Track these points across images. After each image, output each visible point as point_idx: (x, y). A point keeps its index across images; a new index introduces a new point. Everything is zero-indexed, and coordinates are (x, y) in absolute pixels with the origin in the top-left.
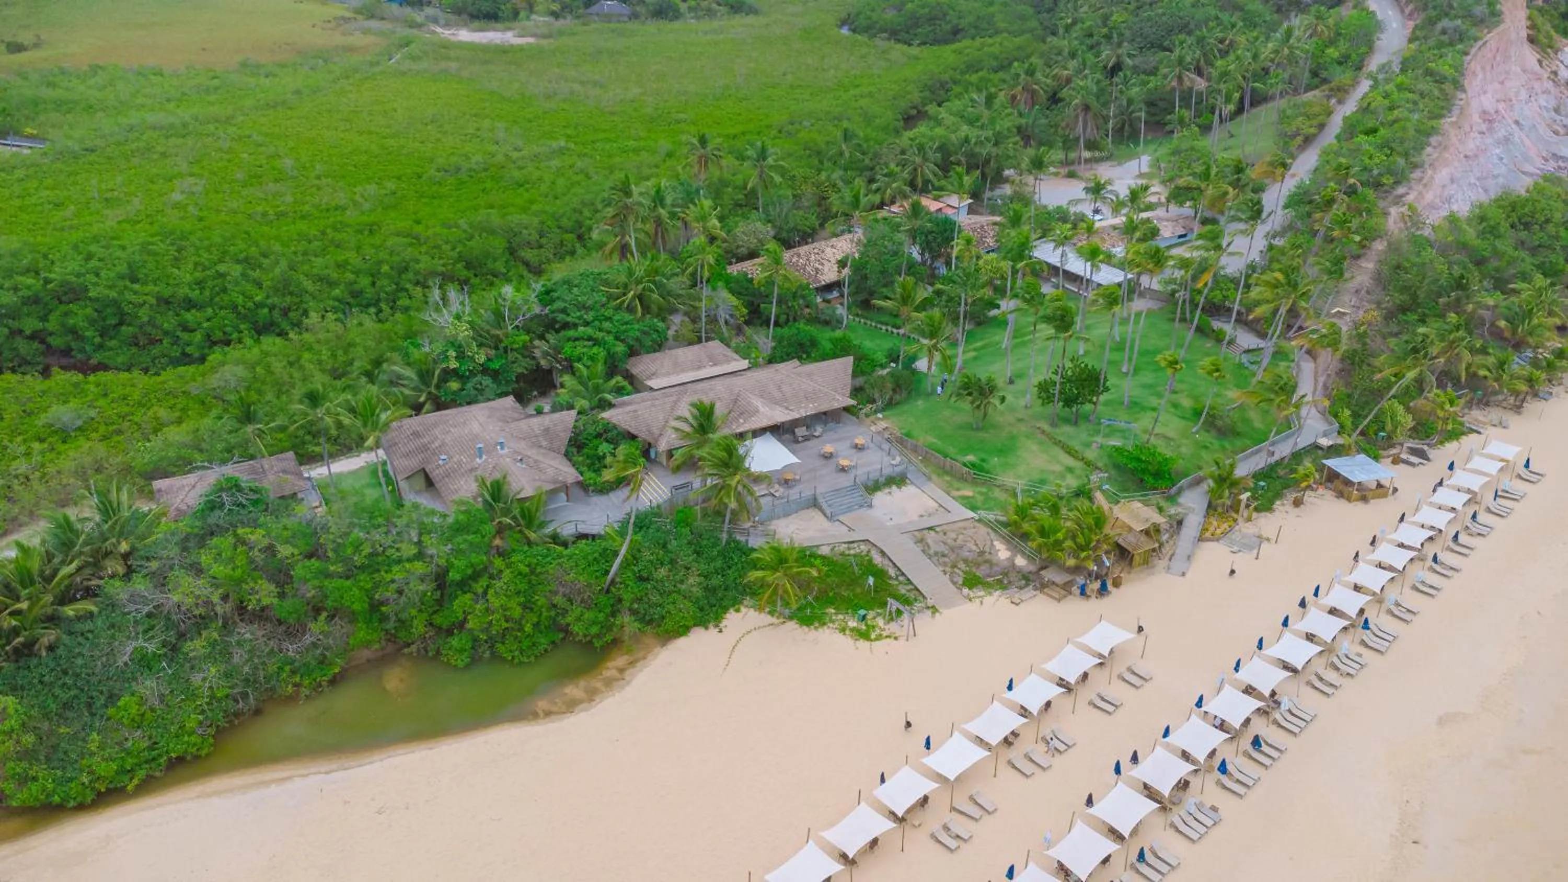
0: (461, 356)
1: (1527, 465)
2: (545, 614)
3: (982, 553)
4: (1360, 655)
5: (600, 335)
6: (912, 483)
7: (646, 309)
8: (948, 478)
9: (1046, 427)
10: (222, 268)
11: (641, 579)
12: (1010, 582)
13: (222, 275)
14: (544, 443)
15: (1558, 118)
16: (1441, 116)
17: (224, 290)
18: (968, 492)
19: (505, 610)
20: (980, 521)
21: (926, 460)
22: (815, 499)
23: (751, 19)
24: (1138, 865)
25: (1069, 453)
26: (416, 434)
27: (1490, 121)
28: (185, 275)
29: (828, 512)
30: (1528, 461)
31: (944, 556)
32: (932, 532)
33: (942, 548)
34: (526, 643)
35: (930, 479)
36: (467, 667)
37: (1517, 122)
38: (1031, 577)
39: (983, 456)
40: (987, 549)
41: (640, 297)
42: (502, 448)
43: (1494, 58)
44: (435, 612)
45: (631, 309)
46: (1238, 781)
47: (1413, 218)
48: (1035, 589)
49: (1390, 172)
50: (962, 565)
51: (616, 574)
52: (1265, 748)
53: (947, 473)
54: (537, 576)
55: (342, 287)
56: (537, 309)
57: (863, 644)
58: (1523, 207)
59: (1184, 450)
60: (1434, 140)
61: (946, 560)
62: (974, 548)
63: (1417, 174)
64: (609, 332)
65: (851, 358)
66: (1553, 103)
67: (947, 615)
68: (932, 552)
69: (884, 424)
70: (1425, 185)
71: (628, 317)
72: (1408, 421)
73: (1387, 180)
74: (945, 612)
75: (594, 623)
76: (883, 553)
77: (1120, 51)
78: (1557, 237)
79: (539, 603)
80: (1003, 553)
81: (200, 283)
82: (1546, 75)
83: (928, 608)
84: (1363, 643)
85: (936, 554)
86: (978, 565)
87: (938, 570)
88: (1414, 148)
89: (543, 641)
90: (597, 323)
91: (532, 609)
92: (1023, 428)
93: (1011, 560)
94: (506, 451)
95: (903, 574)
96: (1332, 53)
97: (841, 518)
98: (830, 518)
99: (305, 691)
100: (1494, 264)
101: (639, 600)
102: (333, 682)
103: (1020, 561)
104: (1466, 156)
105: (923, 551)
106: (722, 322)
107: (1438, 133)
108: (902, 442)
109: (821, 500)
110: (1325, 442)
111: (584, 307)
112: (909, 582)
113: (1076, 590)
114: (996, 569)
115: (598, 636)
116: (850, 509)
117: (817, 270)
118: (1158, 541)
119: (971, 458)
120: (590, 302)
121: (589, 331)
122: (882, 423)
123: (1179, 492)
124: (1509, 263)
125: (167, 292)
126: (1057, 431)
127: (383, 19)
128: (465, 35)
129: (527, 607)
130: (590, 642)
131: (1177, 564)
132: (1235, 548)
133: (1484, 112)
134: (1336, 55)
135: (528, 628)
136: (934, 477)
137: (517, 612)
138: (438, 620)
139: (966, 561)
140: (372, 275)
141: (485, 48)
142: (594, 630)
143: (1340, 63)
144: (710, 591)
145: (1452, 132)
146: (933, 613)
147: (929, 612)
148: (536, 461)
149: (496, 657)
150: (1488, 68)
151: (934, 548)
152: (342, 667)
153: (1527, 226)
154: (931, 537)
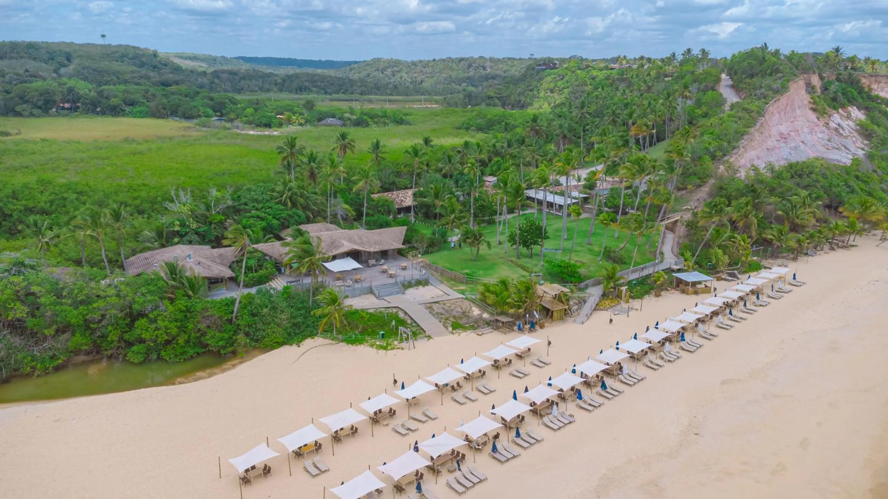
0: (182, 225)
1: (794, 278)
2: (193, 335)
3: (464, 313)
4: (678, 353)
5: (263, 215)
6: (432, 285)
7: (294, 205)
8: (452, 282)
9: (514, 259)
10: (65, 195)
11: (253, 315)
12: (478, 326)
13: (65, 199)
14: (218, 261)
15: (829, 143)
16: (750, 127)
17: (65, 206)
18: (463, 287)
19: (168, 329)
20: (465, 299)
21: (442, 274)
22: (371, 289)
23: (407, 127)
24: (516, 439)
25: (525, 270)
26: (146, 259)
27: (785, 138)
28: (45, 197)
29: (377, 295)
30: (794, 275)
31: (442, 314)
32: (437, 304)
33: (441, 311)
34: (179, 350)
35: (442, 282)
36: (141, 363)
37: (803, 142)
38: (491, 323)
39: (474, 270)
40: (467, 310)
41: (291, 198)
42: (190, 259)
43: (786, 109)
44: (126, 332)
45: (285, 204)
46: (590, 405)
47: (732, 169)
48: (493, 329)
49: (720, 149)
50: (452, 319)
51: (238, 312)
52: (609, 390)
53: (452, 279)
54: (190, 313)
55: (133, 207)
56: (230, 203)
57: (382, 352)
58: (796, 167)
59: (592, 268)
60: (745, 137)
61: (443, 316)
62: (460, 310)
63: (735, 151)
64: (269, 215)
65: (406, 227)
66: (827, 137)
67: (436, 340)
68: (435, 312)
69: (421, 260)
70: (740, 155)
71: (282, 207)
72: (726, 259)
73: (719, 153)
74: (436, 339)
75: (221, 339)
76: (406, 313)
77: (583, 111)
78: (818, 181)
79: (189, 327)
80: (476, 311)
81: (52, 202)
82: (822, 124)
83: (426, 337)
84: (683, 349)
85: (437, 313)
86: (461, 318)
87: (436, 321)
88: (734, 139)
89: (191, 352)
90: (263, 210)
91: (185, 332)
92: (501, 260)
93: (480, 315)
94: (192, 260)
95: (416, 322)
96: (699, 112)
97: (384, 298)
98: (378, 298)
99: (37, 373)
100: (779, 190)
101: (249, 326)
102: (57, 369)
103: (486, 316)
104: (768, 149)
105: (430, 312)
106: (339, 217)
107: (748, 134)
108: (428, 267)
109: (374, 289)
110: (675, 267)
111: (256, 201)
112: (419, 326)
113: (516, 328)
114: (471, 320)
115: (224, 347)
116: (391, 294)
117: (402, 201)
118: (568, 305)
119: (467, 271)
120: (260, 199)
121: (258, 213)
122: (420, 259)
123: (587, 287)
124: (788, 190)
125: (31, 204)
126: (521, 260)
127: (209, 127)
128: (251, 132)
129: (182, 329)
130: (219, 351)
131: (579, 319)
132: (616, 313)
133: (781, 134)
134: (700, 113)
135: (181, 341)
136: (445, 282)
137: (175, 331)
138: (126, 336)
139: (454, 317)
140: (152, 203)
141: (258, 136)
142: (221, 343)
143: (703, 117)
144: (295, 325)
145: (757, 135)
146: (429, 339)
147: (426, 339)
148: (209, 266)
149: (160, 358)
150: (782, 113)
151: (436, 310)
152: (64, 360)
153: (800, 176)
154: (435, 307)
